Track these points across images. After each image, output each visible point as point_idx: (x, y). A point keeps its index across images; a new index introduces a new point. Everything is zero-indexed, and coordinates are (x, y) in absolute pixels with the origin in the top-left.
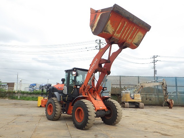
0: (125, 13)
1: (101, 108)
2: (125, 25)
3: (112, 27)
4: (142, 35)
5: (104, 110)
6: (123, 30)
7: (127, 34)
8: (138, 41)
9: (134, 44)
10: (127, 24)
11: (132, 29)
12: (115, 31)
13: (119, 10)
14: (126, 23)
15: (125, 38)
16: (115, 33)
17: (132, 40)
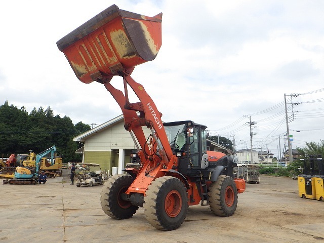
1: (138, 189)
2: (85, 48)
3: (79, 64)
4: (121, 32)
6: (90, 57)
7: (99, 54)
8: (126, 46)
9: (126, 57)
11: (98, 43)
14: (83, 45)
15: (104, 63)
16: (88, 68)
17: (115, 56)
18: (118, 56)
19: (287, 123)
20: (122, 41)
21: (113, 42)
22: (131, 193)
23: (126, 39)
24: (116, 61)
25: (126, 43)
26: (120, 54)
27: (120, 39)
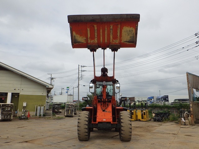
0: (85, 18)
1: (105, 120)
2: (96, 28)
3: (81, 36)
4: (132, 29)
5: (110, 123)
6: (96, 34)
7: (106, 35)
8: (130, 37)
9: (126, 43)
10: (97, 27)
11: (110, 29)
12: (87, 38)
13: (75, 19)
14: (95, 26)
15: (106, 41)
16: (89, 40)
17: (119, 40)
18: (120, 40)
19: (79, 81)
20: (130, 33)
21: (123, 32)
22: (99, 122)
23: (133, 34)
24: (117, 42)
25: (132, 36)
26: (123, 40)
27: (129, 32)
